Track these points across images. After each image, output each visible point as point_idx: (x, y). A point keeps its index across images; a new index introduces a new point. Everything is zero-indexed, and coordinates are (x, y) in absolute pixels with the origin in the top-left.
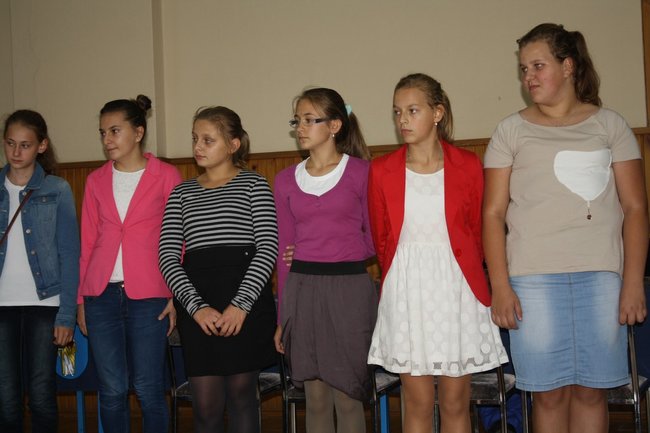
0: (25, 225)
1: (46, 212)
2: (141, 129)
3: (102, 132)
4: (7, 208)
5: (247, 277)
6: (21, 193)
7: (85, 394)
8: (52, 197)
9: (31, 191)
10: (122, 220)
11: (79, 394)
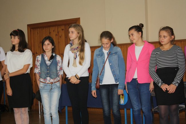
0: (110, 62)
1: (115, 58)
2: (140, 33)
3: (130, 36)
4: (104, 57)
5: (177, 76)
6: (107, 53)
7: (127, 109)
8: (116, 53)
9: (110, 52)
10: (137, 60)
11: (125, 109)
